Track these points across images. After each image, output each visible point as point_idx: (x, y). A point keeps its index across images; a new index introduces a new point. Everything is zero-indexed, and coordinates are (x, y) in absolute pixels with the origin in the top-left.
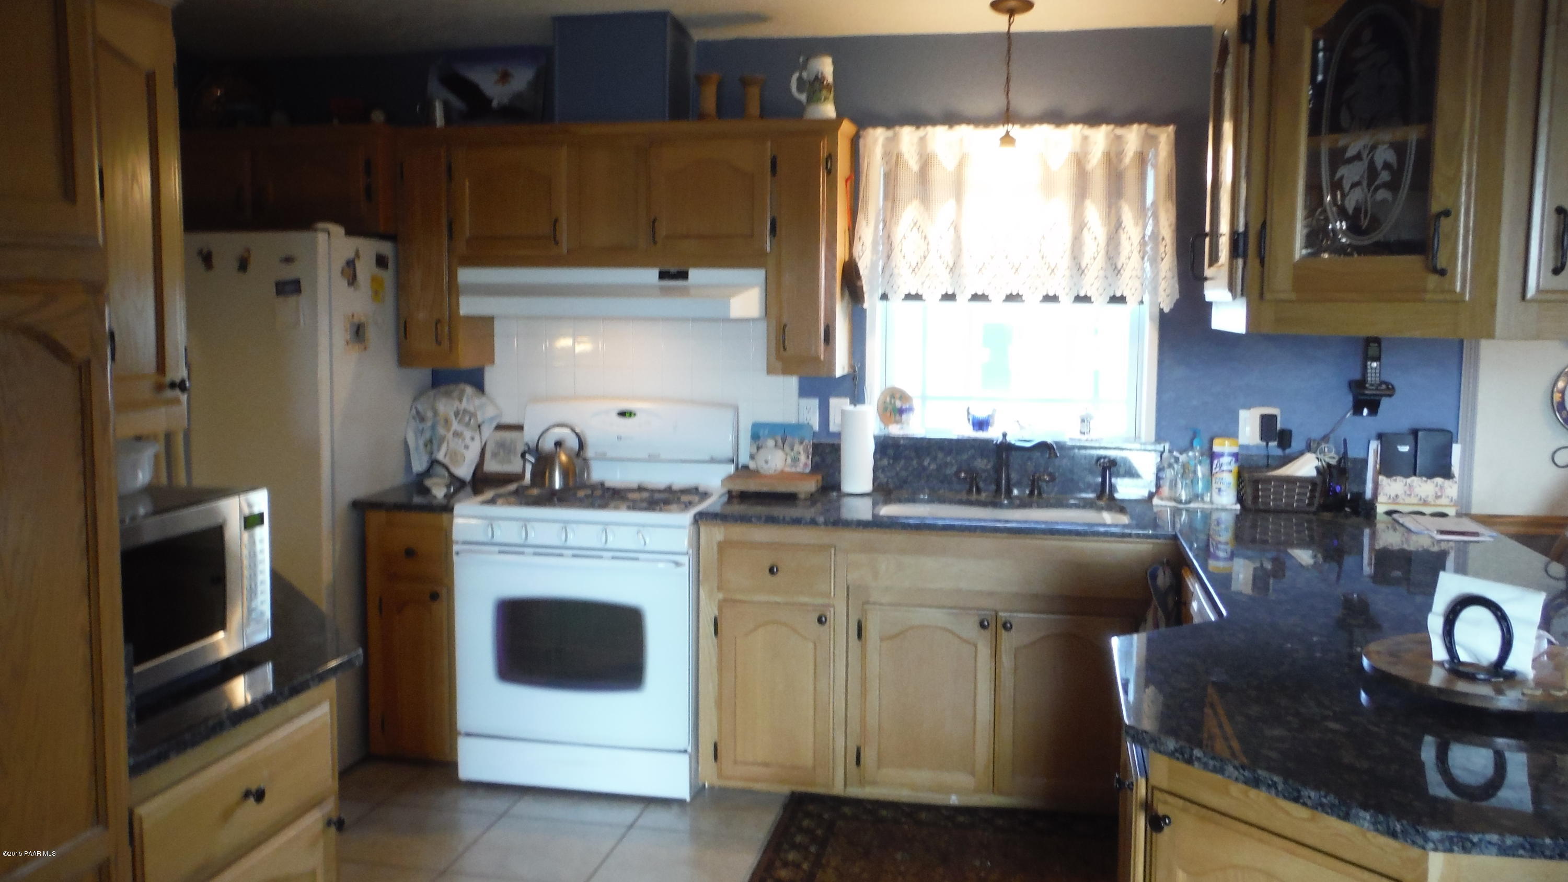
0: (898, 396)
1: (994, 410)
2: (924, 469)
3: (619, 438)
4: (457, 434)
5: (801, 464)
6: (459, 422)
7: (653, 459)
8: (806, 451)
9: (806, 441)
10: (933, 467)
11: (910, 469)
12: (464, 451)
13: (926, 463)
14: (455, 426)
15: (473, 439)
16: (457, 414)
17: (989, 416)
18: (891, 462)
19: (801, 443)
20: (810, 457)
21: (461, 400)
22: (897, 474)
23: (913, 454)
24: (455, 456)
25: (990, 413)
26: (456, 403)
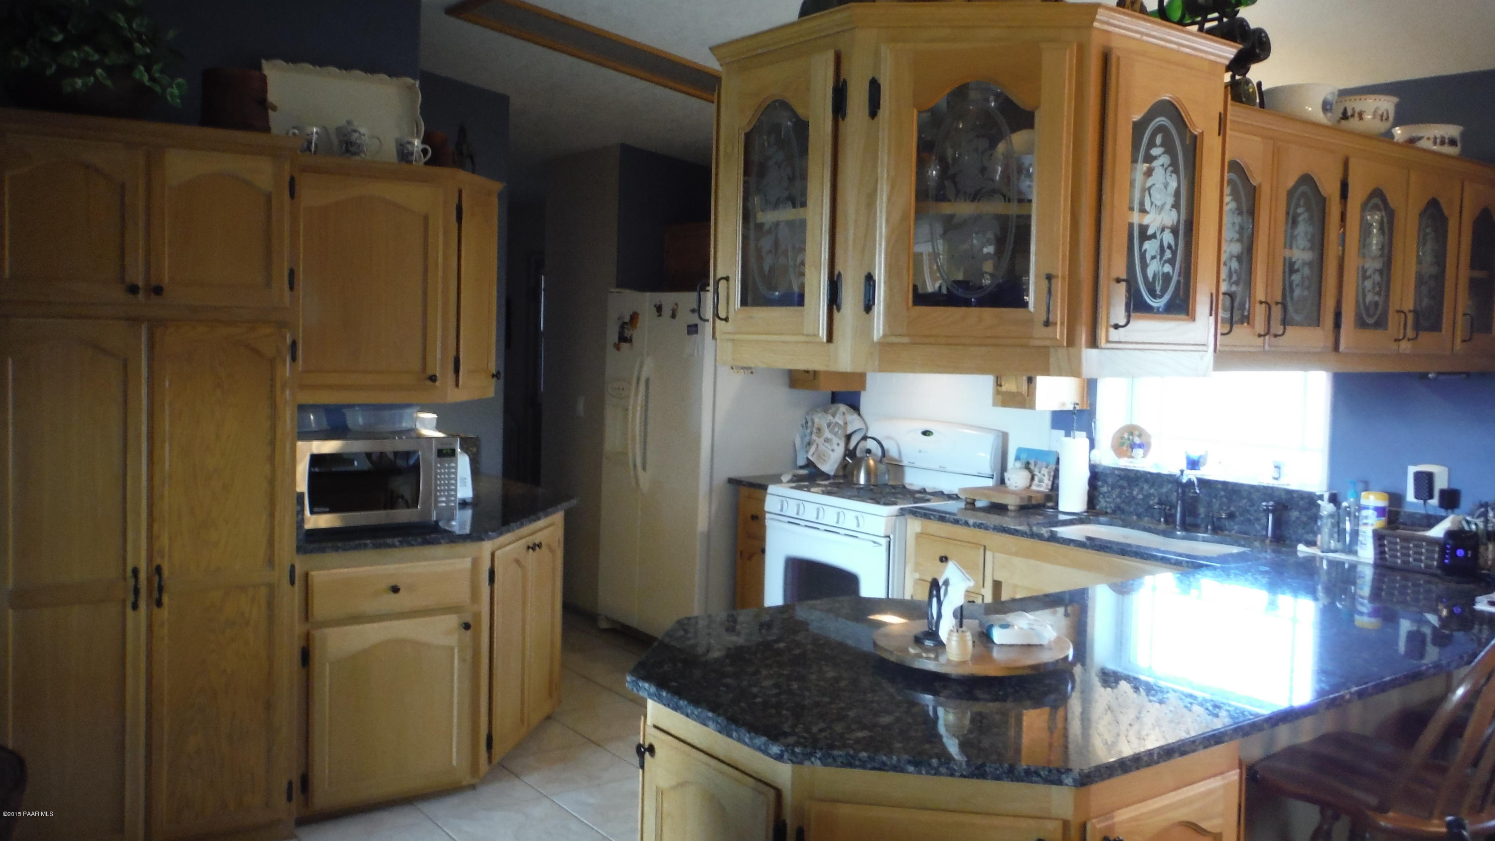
0: (1137, 433)
1: (1207, 452)
2: (1134, 498)
3: (920, 451)
4: (827, 440)
5: (1044, 485)
6: (830, 432)
7: (942, 470)
8: (1049, 473)
9: (1050, 466)
10: (1140, 496)
11: (1124, 496)
12: (831, 452)
13: (1135, 493)
14: (827, 434)
15: (838, 444)
16: (829, 425)
17: (1200, 457)
18: (1110, 489)
19: (1047, 467)
20: (1051, 479)
21: (834, 415)
22: (1114, 499)
23: (1125, 484)
24: (821, 456)
25: (1202, 453)
26: (830, 417)
